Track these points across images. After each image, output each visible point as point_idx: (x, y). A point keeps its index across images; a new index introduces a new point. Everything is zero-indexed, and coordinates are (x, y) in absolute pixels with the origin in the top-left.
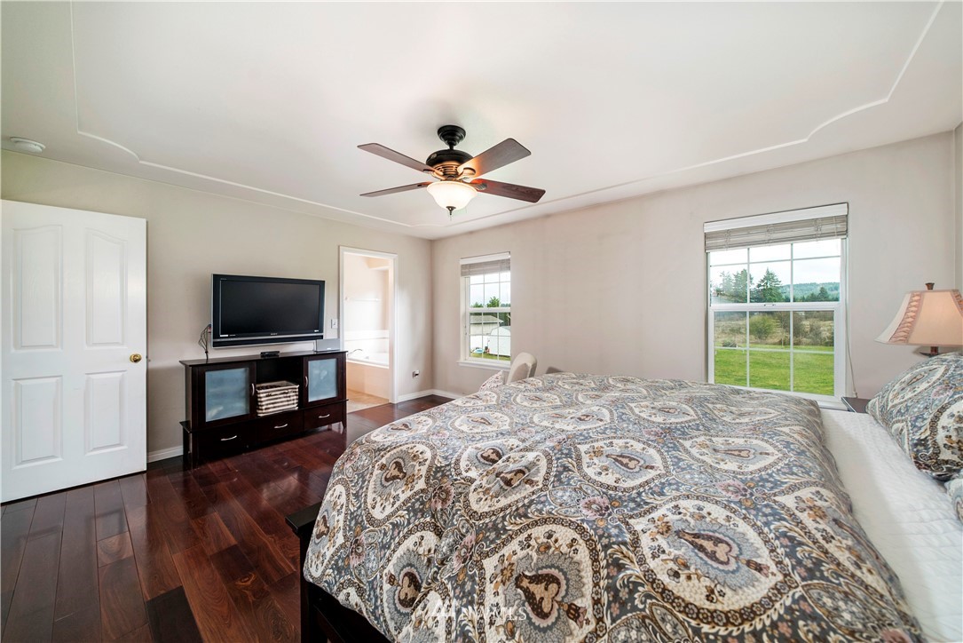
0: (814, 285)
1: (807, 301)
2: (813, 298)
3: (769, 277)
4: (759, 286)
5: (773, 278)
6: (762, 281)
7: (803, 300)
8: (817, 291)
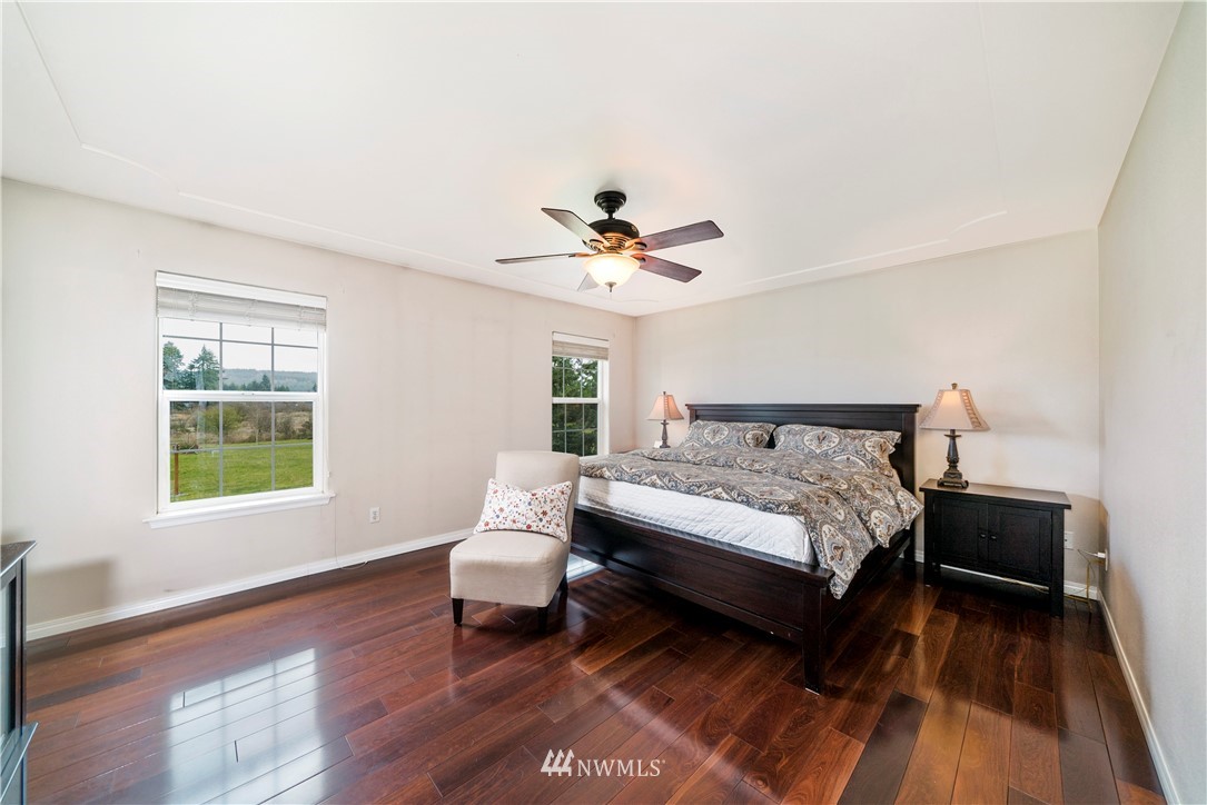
0: (253, 371)
1: (248, 390)
2: (255, 387)
3: (206, 357)
4: (192, 367)
5: (211, 359)
6: (197, 361)
7: (244, 388)
8: (259, 380)
